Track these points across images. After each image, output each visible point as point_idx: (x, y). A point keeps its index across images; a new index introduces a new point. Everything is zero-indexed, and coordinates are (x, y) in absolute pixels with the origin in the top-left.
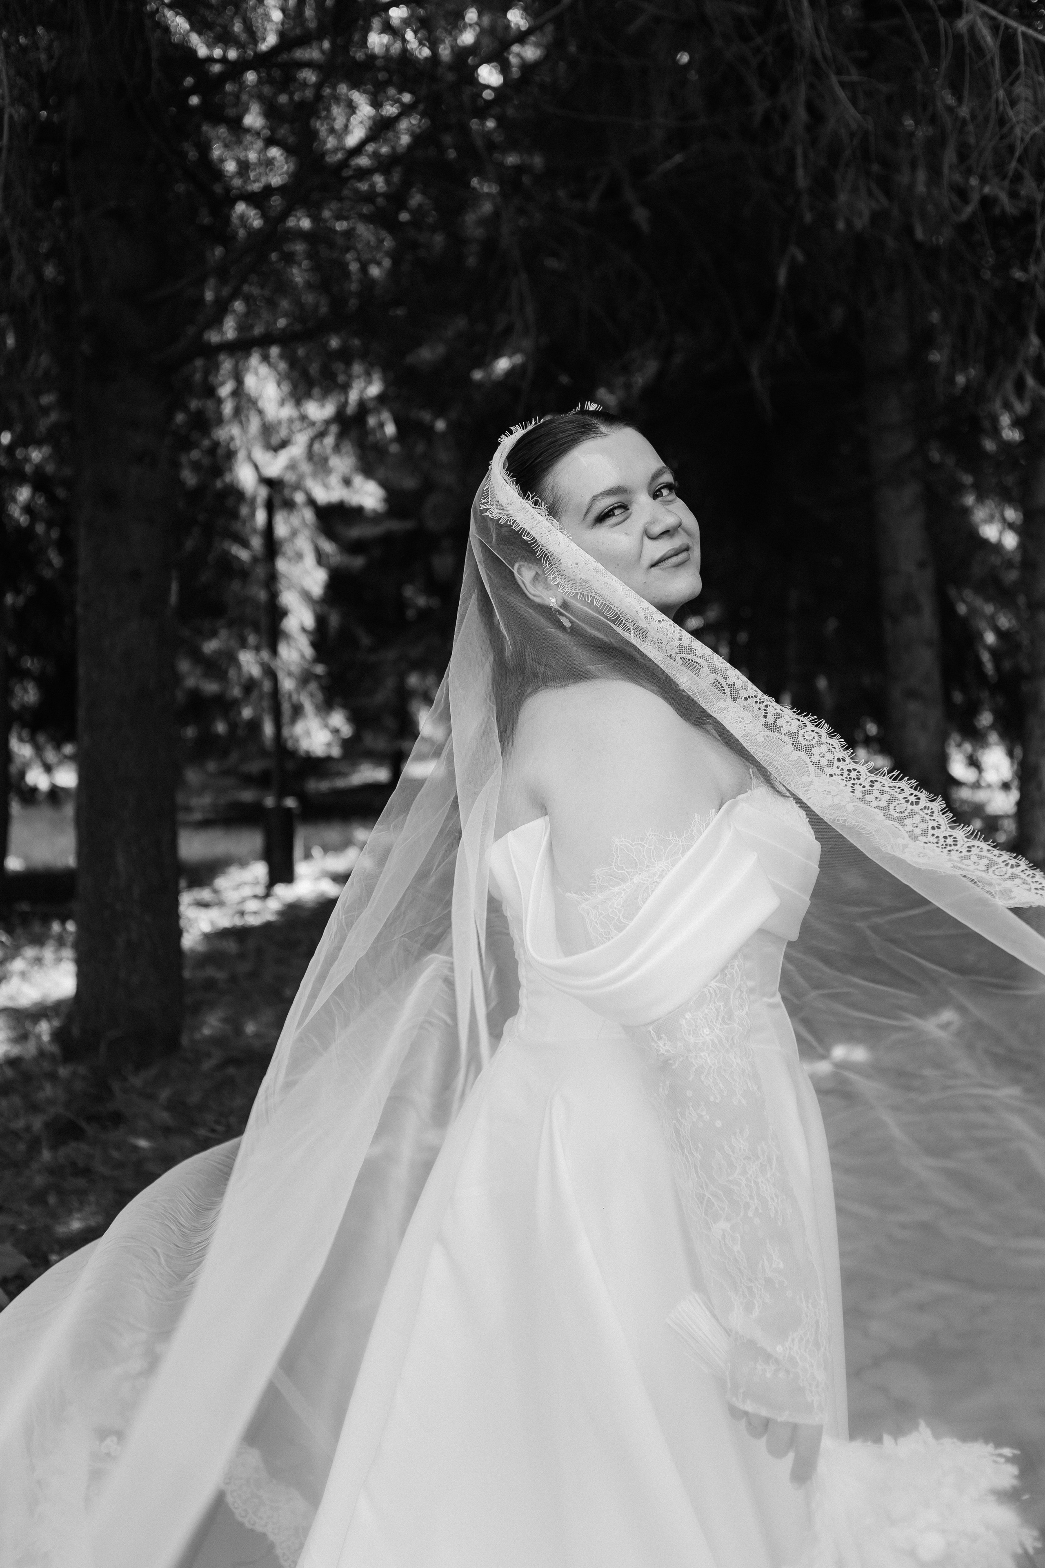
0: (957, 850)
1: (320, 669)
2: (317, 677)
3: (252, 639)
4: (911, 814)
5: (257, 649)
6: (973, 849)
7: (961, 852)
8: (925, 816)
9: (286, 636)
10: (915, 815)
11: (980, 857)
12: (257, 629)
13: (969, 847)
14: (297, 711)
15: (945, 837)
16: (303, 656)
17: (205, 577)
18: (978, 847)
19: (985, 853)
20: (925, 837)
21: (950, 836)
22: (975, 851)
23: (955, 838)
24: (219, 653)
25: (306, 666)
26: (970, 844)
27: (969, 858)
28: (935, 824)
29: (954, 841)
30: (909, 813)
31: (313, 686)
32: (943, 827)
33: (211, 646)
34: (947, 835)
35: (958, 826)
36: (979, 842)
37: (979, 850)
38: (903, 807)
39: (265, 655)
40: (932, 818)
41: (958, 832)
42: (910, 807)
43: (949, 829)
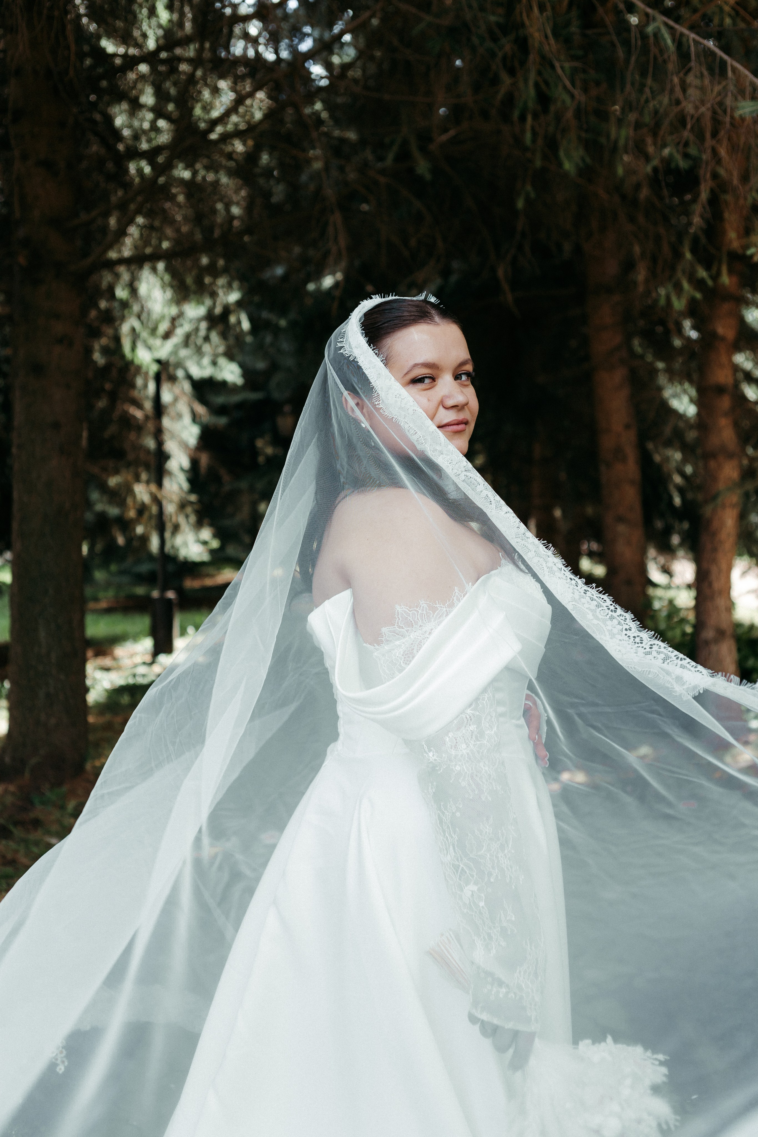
0: (642, 647)
1: (193, 498)
2: (191, 503)
3: (144, 476)
4: (611, 618)
5: (148, 482)
6: (654, 646)
7: (645, 649)
8: (621, 621)
9: (170, 473)
10: (614, 619)
11: (659, 653)
12: (147, 467)
13: (651, 645)
14: (176, 528)
15: (634, 637)
16: (181, 488)
17: (112, 430)
18: (657, 645)
19: (662, 650)
20: (620, 636)
21: (638, 636)
22: (655, 648)
23: (641, 638)
24: (119, 485)
25: (184, 495)
26: (652, 643)
27: (649, 653)
28: (628, 627)
29: (641, 640)
30: (610, 617)
31: (189, 510)
32: (633, 630)
33: (113, 481)
34: (636, 636)
35: (644, 630)
36: (658, 642)
37: (658, 647)
38: (606, 612)
39: (153, 488)
40: (625, 623)
41: (643, 634)
42: (610, 613)
43: (637, 632)
